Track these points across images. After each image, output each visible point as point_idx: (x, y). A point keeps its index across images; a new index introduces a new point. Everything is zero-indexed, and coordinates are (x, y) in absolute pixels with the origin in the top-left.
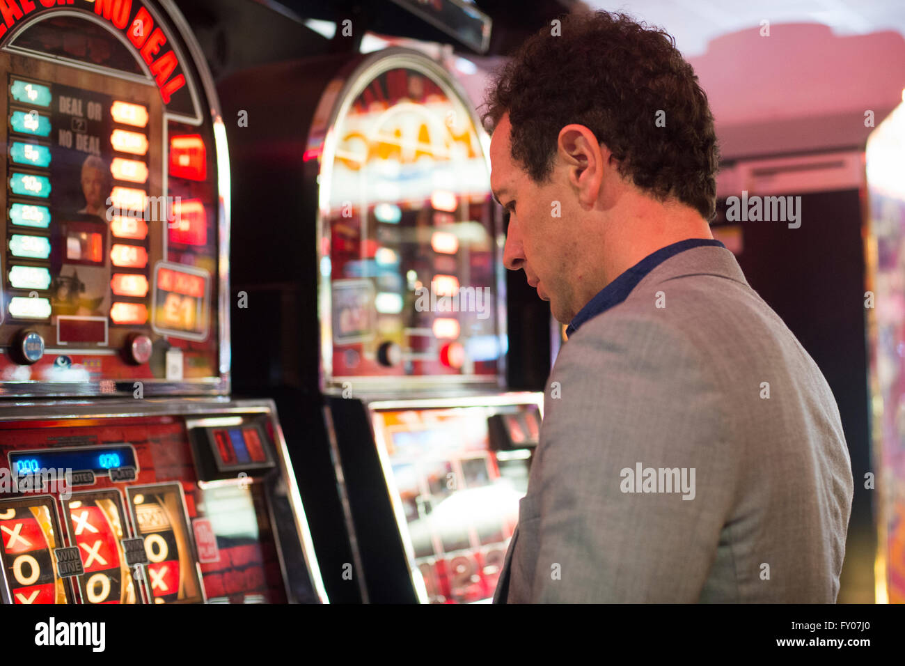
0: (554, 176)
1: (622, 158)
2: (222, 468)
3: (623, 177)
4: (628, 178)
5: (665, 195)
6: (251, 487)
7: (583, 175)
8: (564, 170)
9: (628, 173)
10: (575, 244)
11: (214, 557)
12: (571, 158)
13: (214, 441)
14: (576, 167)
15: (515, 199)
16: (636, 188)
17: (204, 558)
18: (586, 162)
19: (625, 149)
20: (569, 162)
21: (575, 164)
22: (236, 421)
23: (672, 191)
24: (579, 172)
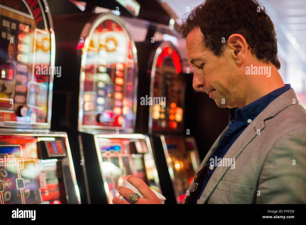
0: (225, 54)
1: (252, 48)
2: (50, 155)
3: (253, 55)
4: (254, 55)
5: (268, 62)
6: (57, 163)
7: (240, 54)
8: (229, 51)
9: (254, 54)
10: (234, 80)
11: (45, 187)
12: (233, 47)
13: (47, 146)
14: (234, 50)
15: (204, 62)
16: (257, 60)
17: (42, 187)
18: (241, 49)
19: (253, 44)
20: (231, 48)
21: (234, 49)
22: (53, 139)
23: (270, 61)
24: (236, 53)
